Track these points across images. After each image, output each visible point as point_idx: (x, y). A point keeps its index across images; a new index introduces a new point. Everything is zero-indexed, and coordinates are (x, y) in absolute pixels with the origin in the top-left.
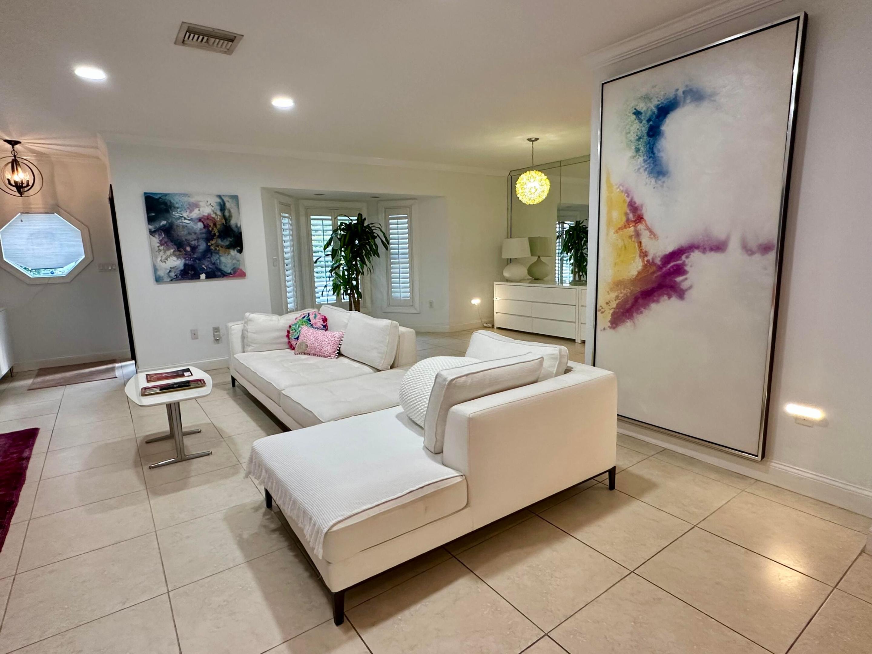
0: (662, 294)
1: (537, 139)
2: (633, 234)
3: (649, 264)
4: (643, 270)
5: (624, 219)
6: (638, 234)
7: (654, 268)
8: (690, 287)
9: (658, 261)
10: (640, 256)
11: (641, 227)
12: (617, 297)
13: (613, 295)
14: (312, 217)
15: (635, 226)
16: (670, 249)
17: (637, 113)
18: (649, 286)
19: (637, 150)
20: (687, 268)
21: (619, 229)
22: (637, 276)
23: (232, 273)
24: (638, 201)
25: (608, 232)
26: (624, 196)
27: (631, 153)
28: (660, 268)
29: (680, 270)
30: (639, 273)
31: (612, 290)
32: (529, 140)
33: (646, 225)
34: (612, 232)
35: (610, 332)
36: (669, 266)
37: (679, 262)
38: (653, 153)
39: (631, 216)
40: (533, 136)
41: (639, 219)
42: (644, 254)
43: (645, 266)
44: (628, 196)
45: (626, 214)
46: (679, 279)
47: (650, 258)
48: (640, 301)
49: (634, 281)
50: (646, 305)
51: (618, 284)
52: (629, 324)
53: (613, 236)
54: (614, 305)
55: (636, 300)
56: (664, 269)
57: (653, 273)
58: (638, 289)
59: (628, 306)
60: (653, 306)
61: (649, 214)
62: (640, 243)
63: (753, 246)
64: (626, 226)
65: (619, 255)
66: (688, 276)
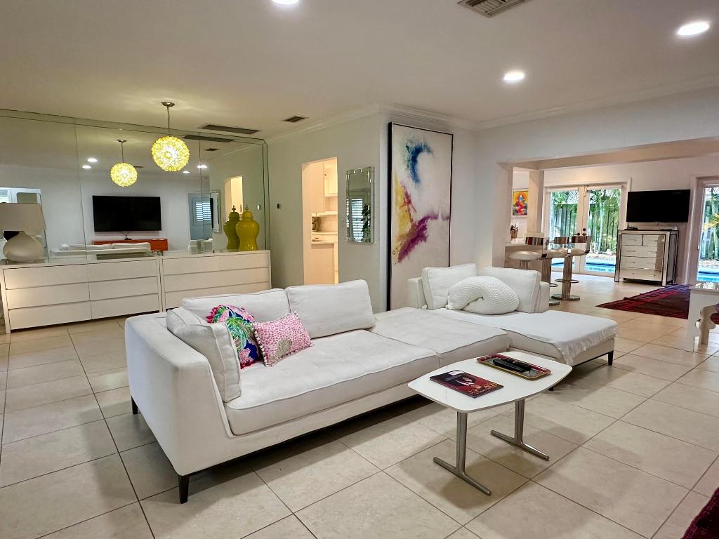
0: (418, 241)
1: (172, 105)
2: (407, 210)
3: (413, 226)
5: (403, 201)
6: (409, 210)
7: (416, 227)
8: (428, 236)
9: (417, 224)
10: (410, 221)
11: (410, 206)
12: (401, 244)
13: (399, 243)
15: (408, 206)
16: (420, 218)
17: (408, 147)
18: (413, 237)
19: (408, 166)
20: (427, 227)
21: (402, 206)
22: (409, 232)
24: (408, 192)
25: (396, 208)
26: (403, 188)
27: (406, 167)
28: (418, 227)
29: (424, 228)
30: (410, 230)
31: (399, 240)
32: (164, 104)
33: (412, 206)
34: (398, 207)
35: (398, 264)
36: (421, 226)
37: (424, 224)
38: (414, 169)
39: (406, 200)
40: (169, 100)
41: (409, 202)
42: (412, 220)
43: (412, 227)
44: (405, 189)
45: (404, 199)
46: (424, 232)
47: (414, 222)
48: (411, 245)
49: (408, 235)
50: (413, 247)
51: (401, 237)
52: (406, 258)
53: (399, 210)
54: (399, 249)
55: (409, 245)
56: (420, 228)
57: (415, 230)
58: (410, 239)
59: (406, 249)
60: (416, 246)
61: (414, 199)
62: (410, 215)
63: (445, 217)
64: (403, 206)
65: (402, 221)
66: (427, 230)
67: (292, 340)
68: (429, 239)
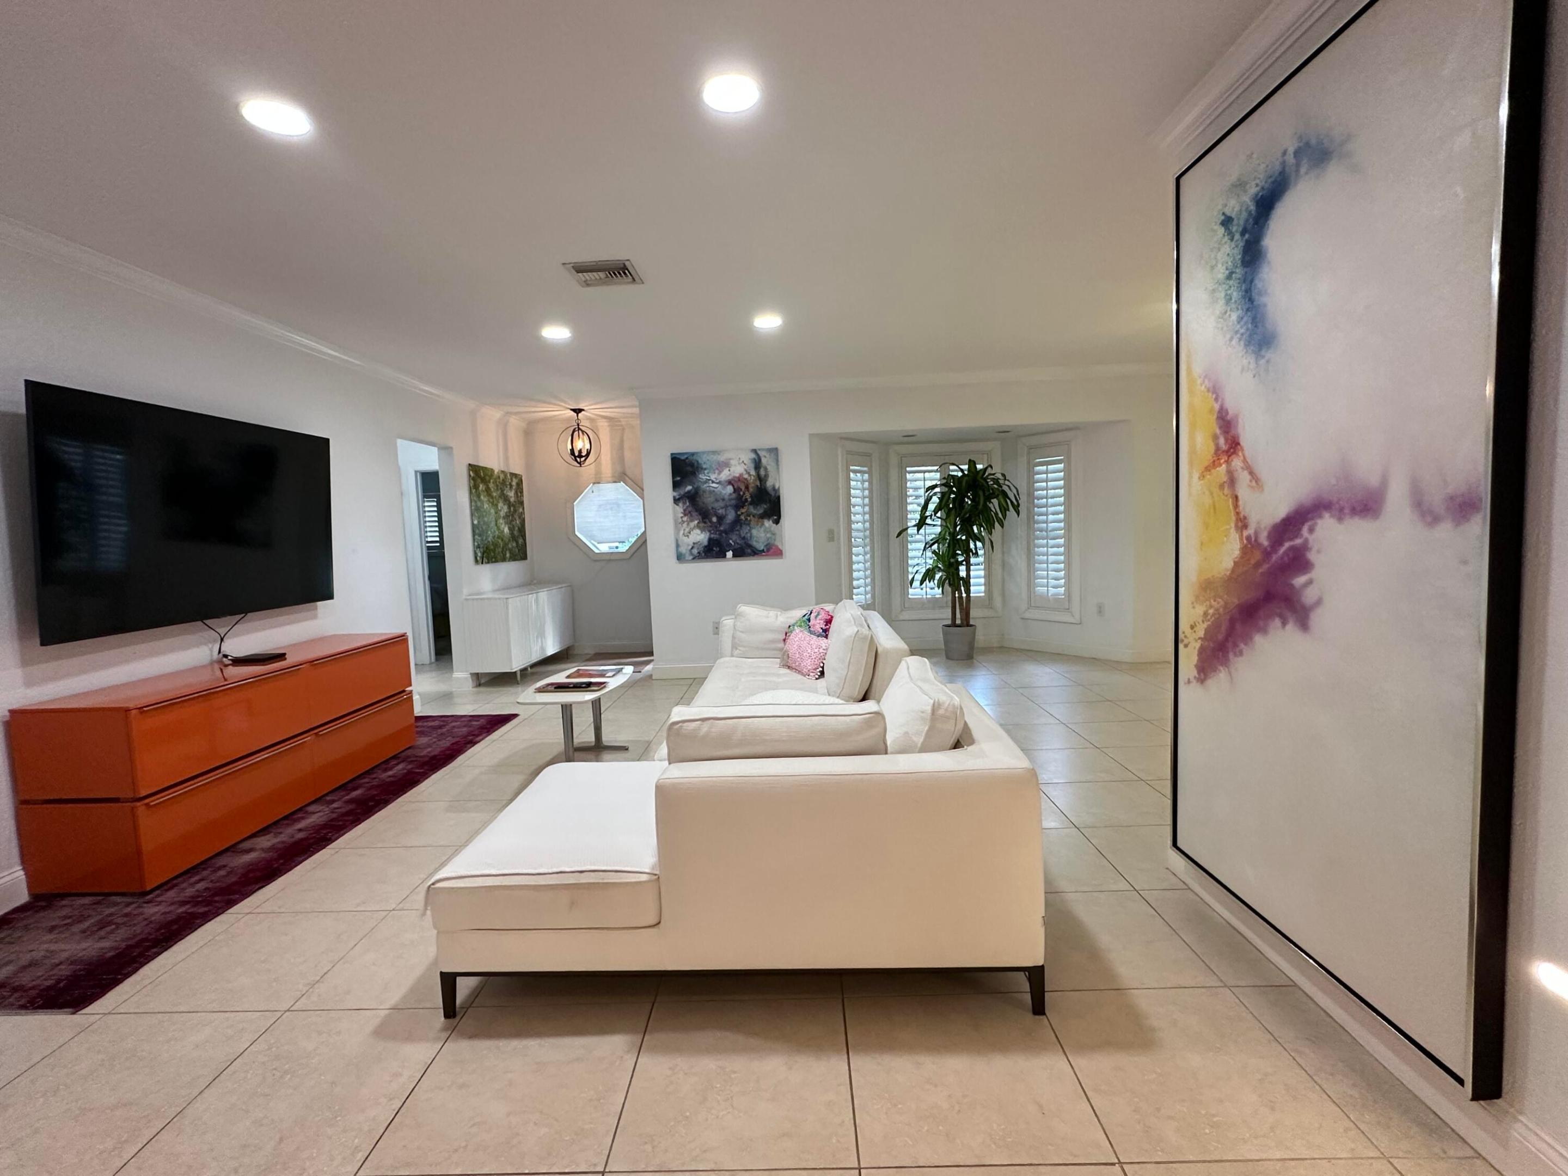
0: (1269, 617)
2: (1225, 479)
3: (1250, 545)
4: (1242, 557)
5: (1212, 448)
6: (1232, 481)
7: (1258, 555)
8: (1319, 602)
9: (1264, 539)
10: (1236, 526)
11: (1237, 463)
12: (1206, 614)
13: (1200, 610)
14: (908, 469)
15: (1227, 462)
16: (1282, 510)
17: (1227, 222)
18: (1251, 596)
19: (1228, 299)
20: (1312, 556)
21: (1207, 469)
22: (1233, 571)
23: (765, 550)
24: (1231, 406)
25: (1191, 477)
26: (1211, 397)
27: (1219, 306)
28: (1267, 554)
29: (1300, 561)
30: (1236, 564)
33: (1245, 461)
34: (1196, 476)
35: (1198, 687)
36: (1282, 550)
37: (1298, 541)
38: (1251, 300)
39: (1222, 441)
41: (1234, 446)
42: (1242, 523)
43: (1245, 551)
44: (1216, 400)
45: (1215, 438)
46: (1299, 581)
47: (1250, 531)
48: (1239, 627)
49: (1229, 582)
50: (1247, 639)
51: (1207, 586)
52: (1222, 675)
53: (1197, 484)
54: (1201, 631)
55: (1232, 622)
56: (1274, 558)
57: (1257, 565)
58: (1236, 601)
59: (1220, 637)
60: (1258, 639)
61: (1249, 433)
62: (1236, 498)
63: (1436, 499)
64: (1215, 464)
65: (1206, 526)
66: (1313, 574)
68: (1320, 619)
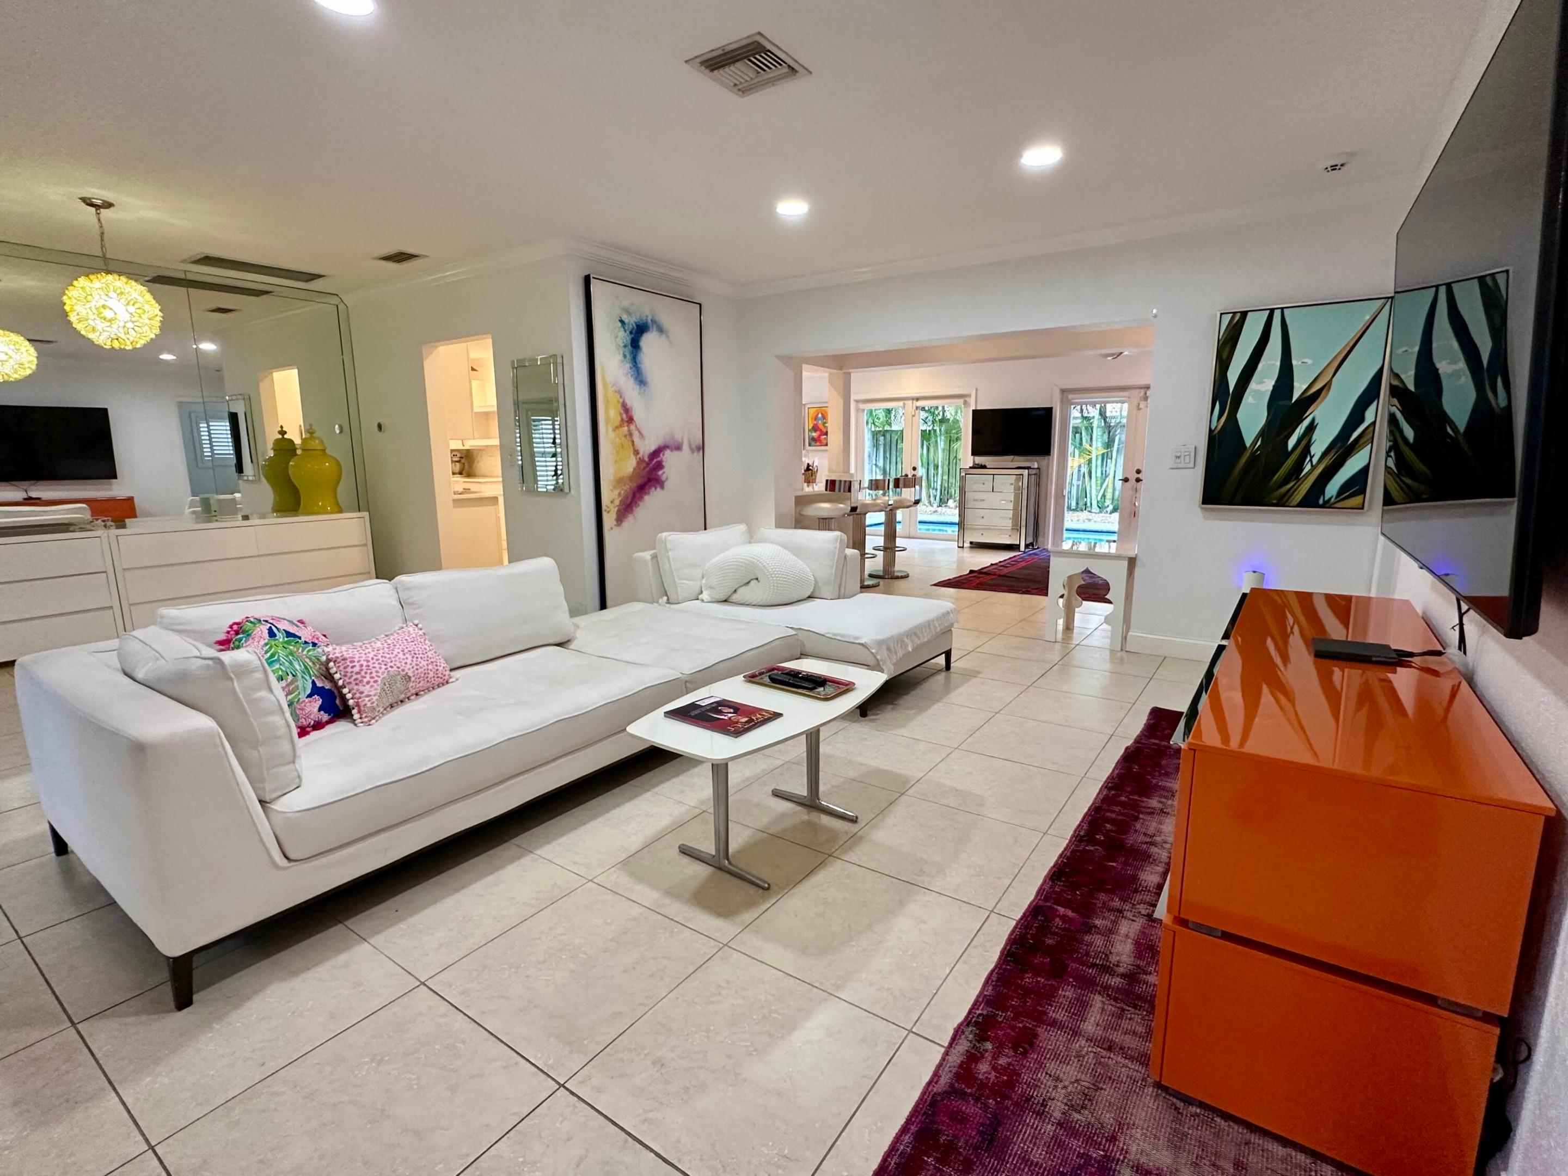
0: (650, 488)
1: (109, 205)
2: (627, 433)
3: (640, 461)
4: (637, 467)
5: (619, 419)
6: (631, 434)
7: (644, 465)
8: (667, 479)
9: (646, 459)
10: (634, 454)
11: (632, 427)
12: (620, 494)
13: (616, 492)
15: (628, 426)
16: (653, 448)
17: (622, 322)
18: (640, 482)
19: (625, 356)
20: (664, 464)
21: (617, 427)
22: (633, 472)
24: (629, 404)
25: (607, 431)
26: (618, 396)
27: (621, 357)
28: (648, 464)
29: (660, 466)
30: (634, 469)
31: (615, 487)
32: (88, 202)
33: (636, 426)
34: (610, 429)
35: (617, 529)
36: (654, 462)
37: (659, 459)
38: (635, 362)
39: (624, 416)
40: (99, 194)
41: (630, 420)
42: (636, 452)
43: (638, 463)
44: (621, 397)
45: (621, 414)
46: (660, 473)
47: (640, 455)
48: (638, 495)
49: (631, 478)
50: (641, 498)
51: (619, 481)
52: (630, 517)
53: (612, 435)
54: (617, 502)
55: (634, 494)
56: (651, 465)
57: (644, 469)
58: (635, 485)
59: (628, 501)
60: (646, 497)
61: (637, 416)
62: (633, 442)
63: (694, 446)
64: (621, 426)
65: (618, 452)
66: (665, 470)
67: (410, 674)
68: (668, 485)
